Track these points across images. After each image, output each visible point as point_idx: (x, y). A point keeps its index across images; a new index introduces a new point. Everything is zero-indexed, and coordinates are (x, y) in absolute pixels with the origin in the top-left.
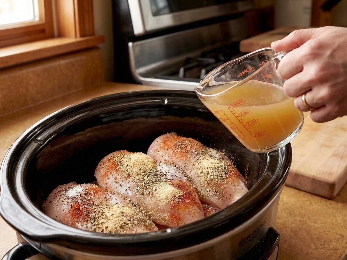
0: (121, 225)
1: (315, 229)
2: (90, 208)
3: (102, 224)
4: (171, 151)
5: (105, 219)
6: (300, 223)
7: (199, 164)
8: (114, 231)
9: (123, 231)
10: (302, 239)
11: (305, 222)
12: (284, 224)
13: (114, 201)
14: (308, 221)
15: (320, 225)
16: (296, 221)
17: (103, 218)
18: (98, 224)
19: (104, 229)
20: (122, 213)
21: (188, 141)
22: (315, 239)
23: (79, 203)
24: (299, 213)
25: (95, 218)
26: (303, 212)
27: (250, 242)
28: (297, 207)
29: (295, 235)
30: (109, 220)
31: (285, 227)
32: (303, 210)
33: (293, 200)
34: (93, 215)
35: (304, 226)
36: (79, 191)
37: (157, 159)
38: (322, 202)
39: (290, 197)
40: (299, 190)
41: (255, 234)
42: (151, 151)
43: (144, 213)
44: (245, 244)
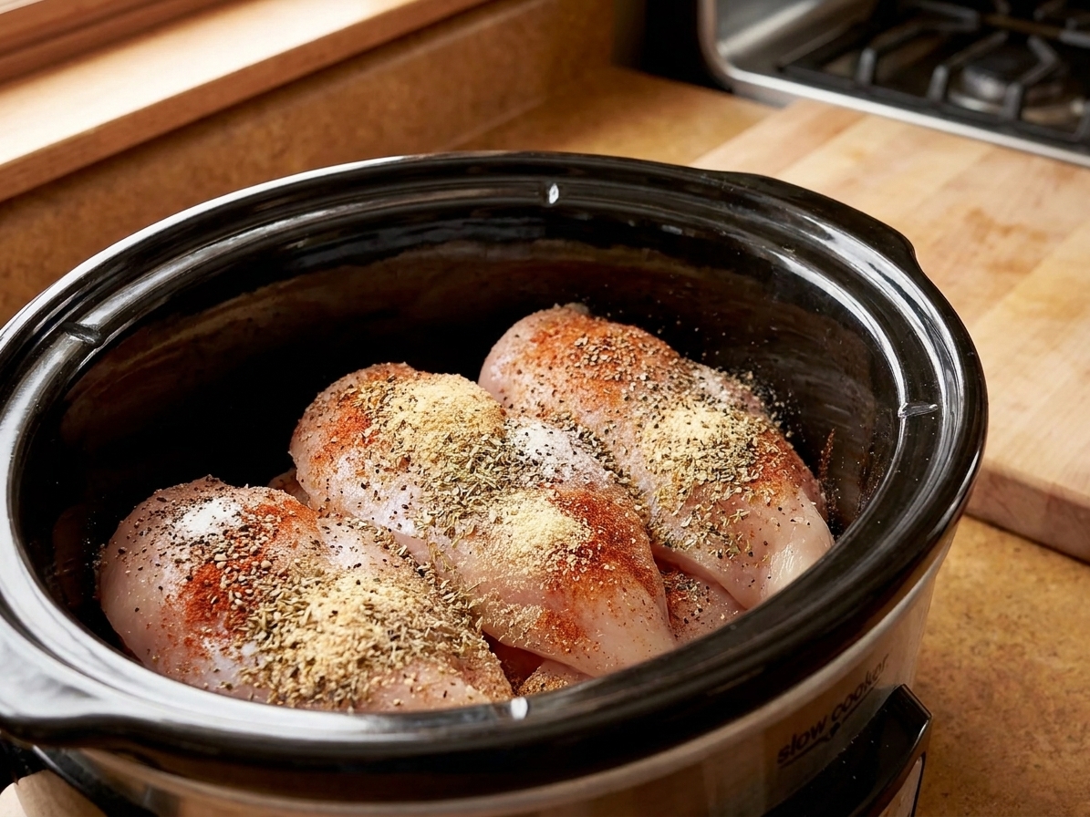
0: (362, 654)
1: (1053, 679)
2: (255, 585)
3: (294, 646)
4: (560, 375)
5: (309, 629)
6: (1001, 652)
7: (656, 426)
8: (334, 677)
9: (369, 678)
10: (1006, 712)
11: (1019, 649)
12: (944, 656)
13: (346, 559)
14: (1029, 647)
15: (1070, 665)
16: (987, 644)
17: (298, 626)
18: (281, 648)
19: (301, 666)
20: (370, 607)
21: (624, 336)
22: (1049, 715)
23: (216, 562)
24: (1000, 616)
25: (270, 626)
26: (1013, 612)
27: (822, 746)
28: (994, 593)
29: (981, 697)
30: (322, 632)
31: (949, 666)
32: (1015, 607)
33: (978, 565)
34: (263, 609)
35: (1012, 665)
36: (220, 519)
37: (514, 399)
38: (1081, 581)
39: (969, 555)
40: (1002, 528)
41: (843, 715)
42: (494, 369)
43: (454, 603)
44: (802, 754)
